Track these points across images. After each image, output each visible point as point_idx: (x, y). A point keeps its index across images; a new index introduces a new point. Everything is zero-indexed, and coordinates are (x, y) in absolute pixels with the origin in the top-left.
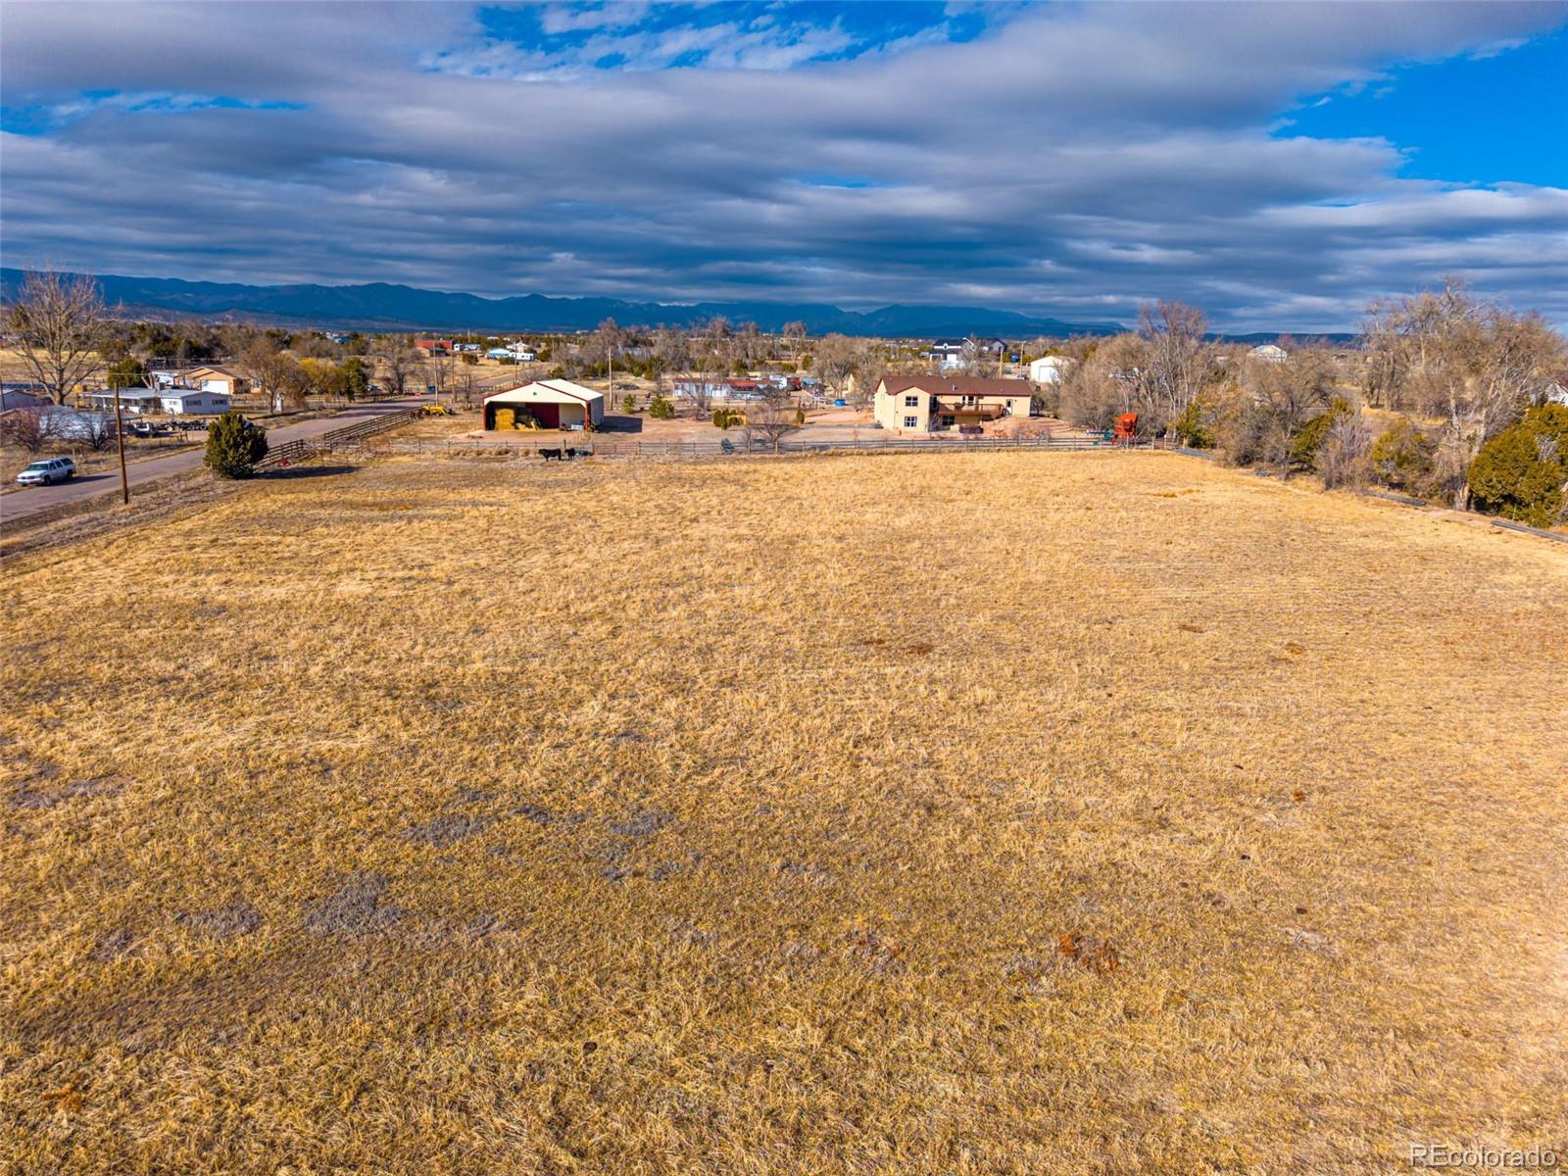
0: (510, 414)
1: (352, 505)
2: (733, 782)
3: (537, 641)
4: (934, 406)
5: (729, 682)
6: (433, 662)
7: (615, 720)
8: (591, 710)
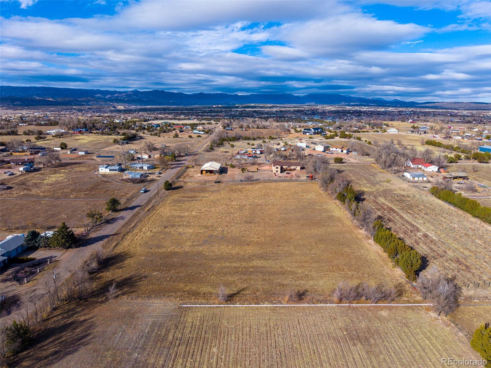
0: (205, 171)
1: (188, 197)
2: (230, 235)
3: (214, 221)
4: (282, 168)
5: (232, 226)
6: (205, 224)
7: (221, 230)
8: (220, 229)
